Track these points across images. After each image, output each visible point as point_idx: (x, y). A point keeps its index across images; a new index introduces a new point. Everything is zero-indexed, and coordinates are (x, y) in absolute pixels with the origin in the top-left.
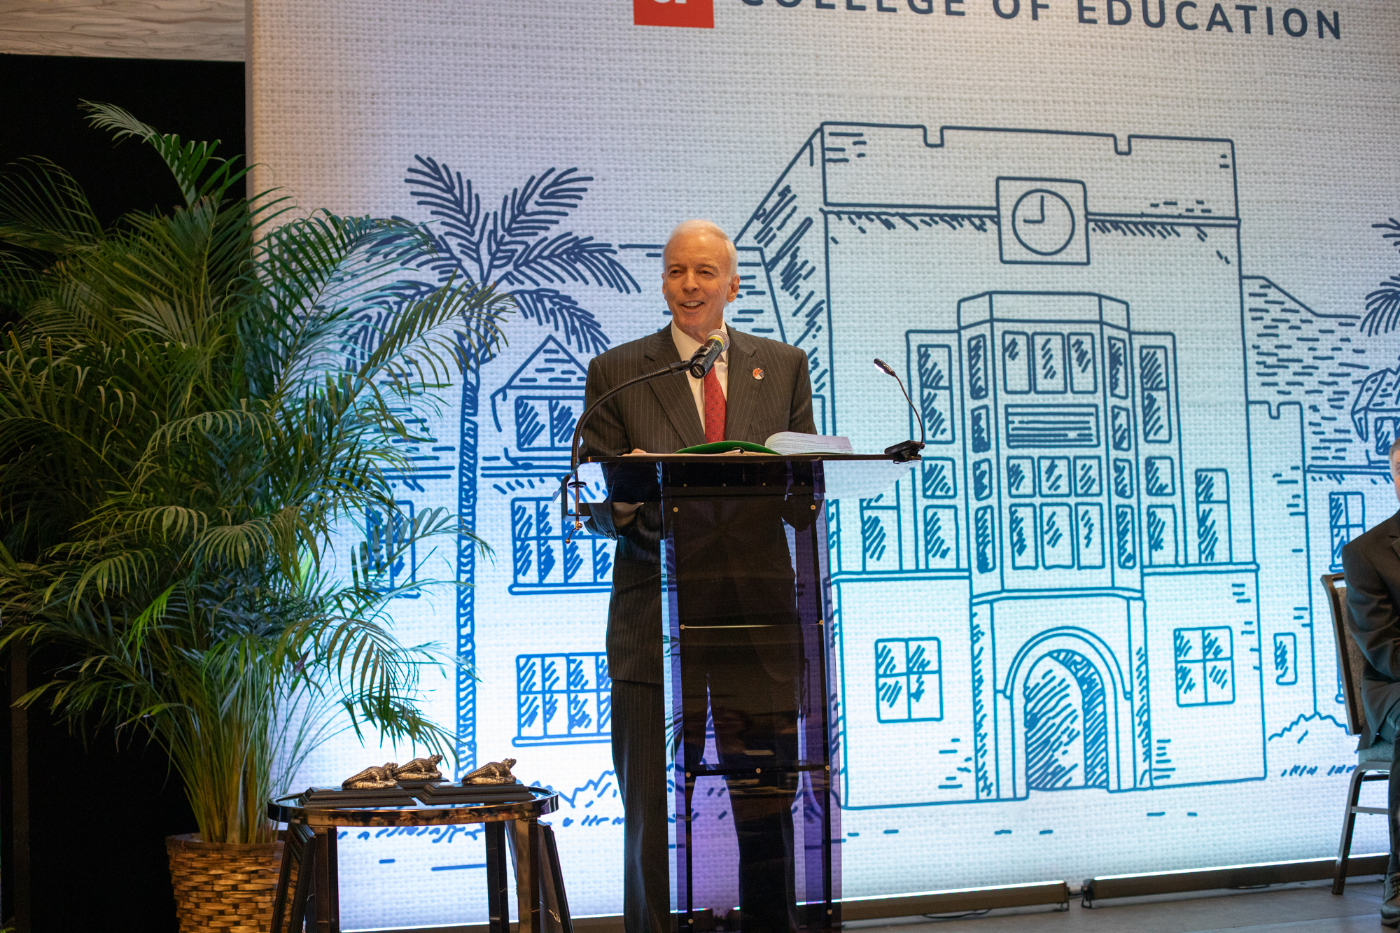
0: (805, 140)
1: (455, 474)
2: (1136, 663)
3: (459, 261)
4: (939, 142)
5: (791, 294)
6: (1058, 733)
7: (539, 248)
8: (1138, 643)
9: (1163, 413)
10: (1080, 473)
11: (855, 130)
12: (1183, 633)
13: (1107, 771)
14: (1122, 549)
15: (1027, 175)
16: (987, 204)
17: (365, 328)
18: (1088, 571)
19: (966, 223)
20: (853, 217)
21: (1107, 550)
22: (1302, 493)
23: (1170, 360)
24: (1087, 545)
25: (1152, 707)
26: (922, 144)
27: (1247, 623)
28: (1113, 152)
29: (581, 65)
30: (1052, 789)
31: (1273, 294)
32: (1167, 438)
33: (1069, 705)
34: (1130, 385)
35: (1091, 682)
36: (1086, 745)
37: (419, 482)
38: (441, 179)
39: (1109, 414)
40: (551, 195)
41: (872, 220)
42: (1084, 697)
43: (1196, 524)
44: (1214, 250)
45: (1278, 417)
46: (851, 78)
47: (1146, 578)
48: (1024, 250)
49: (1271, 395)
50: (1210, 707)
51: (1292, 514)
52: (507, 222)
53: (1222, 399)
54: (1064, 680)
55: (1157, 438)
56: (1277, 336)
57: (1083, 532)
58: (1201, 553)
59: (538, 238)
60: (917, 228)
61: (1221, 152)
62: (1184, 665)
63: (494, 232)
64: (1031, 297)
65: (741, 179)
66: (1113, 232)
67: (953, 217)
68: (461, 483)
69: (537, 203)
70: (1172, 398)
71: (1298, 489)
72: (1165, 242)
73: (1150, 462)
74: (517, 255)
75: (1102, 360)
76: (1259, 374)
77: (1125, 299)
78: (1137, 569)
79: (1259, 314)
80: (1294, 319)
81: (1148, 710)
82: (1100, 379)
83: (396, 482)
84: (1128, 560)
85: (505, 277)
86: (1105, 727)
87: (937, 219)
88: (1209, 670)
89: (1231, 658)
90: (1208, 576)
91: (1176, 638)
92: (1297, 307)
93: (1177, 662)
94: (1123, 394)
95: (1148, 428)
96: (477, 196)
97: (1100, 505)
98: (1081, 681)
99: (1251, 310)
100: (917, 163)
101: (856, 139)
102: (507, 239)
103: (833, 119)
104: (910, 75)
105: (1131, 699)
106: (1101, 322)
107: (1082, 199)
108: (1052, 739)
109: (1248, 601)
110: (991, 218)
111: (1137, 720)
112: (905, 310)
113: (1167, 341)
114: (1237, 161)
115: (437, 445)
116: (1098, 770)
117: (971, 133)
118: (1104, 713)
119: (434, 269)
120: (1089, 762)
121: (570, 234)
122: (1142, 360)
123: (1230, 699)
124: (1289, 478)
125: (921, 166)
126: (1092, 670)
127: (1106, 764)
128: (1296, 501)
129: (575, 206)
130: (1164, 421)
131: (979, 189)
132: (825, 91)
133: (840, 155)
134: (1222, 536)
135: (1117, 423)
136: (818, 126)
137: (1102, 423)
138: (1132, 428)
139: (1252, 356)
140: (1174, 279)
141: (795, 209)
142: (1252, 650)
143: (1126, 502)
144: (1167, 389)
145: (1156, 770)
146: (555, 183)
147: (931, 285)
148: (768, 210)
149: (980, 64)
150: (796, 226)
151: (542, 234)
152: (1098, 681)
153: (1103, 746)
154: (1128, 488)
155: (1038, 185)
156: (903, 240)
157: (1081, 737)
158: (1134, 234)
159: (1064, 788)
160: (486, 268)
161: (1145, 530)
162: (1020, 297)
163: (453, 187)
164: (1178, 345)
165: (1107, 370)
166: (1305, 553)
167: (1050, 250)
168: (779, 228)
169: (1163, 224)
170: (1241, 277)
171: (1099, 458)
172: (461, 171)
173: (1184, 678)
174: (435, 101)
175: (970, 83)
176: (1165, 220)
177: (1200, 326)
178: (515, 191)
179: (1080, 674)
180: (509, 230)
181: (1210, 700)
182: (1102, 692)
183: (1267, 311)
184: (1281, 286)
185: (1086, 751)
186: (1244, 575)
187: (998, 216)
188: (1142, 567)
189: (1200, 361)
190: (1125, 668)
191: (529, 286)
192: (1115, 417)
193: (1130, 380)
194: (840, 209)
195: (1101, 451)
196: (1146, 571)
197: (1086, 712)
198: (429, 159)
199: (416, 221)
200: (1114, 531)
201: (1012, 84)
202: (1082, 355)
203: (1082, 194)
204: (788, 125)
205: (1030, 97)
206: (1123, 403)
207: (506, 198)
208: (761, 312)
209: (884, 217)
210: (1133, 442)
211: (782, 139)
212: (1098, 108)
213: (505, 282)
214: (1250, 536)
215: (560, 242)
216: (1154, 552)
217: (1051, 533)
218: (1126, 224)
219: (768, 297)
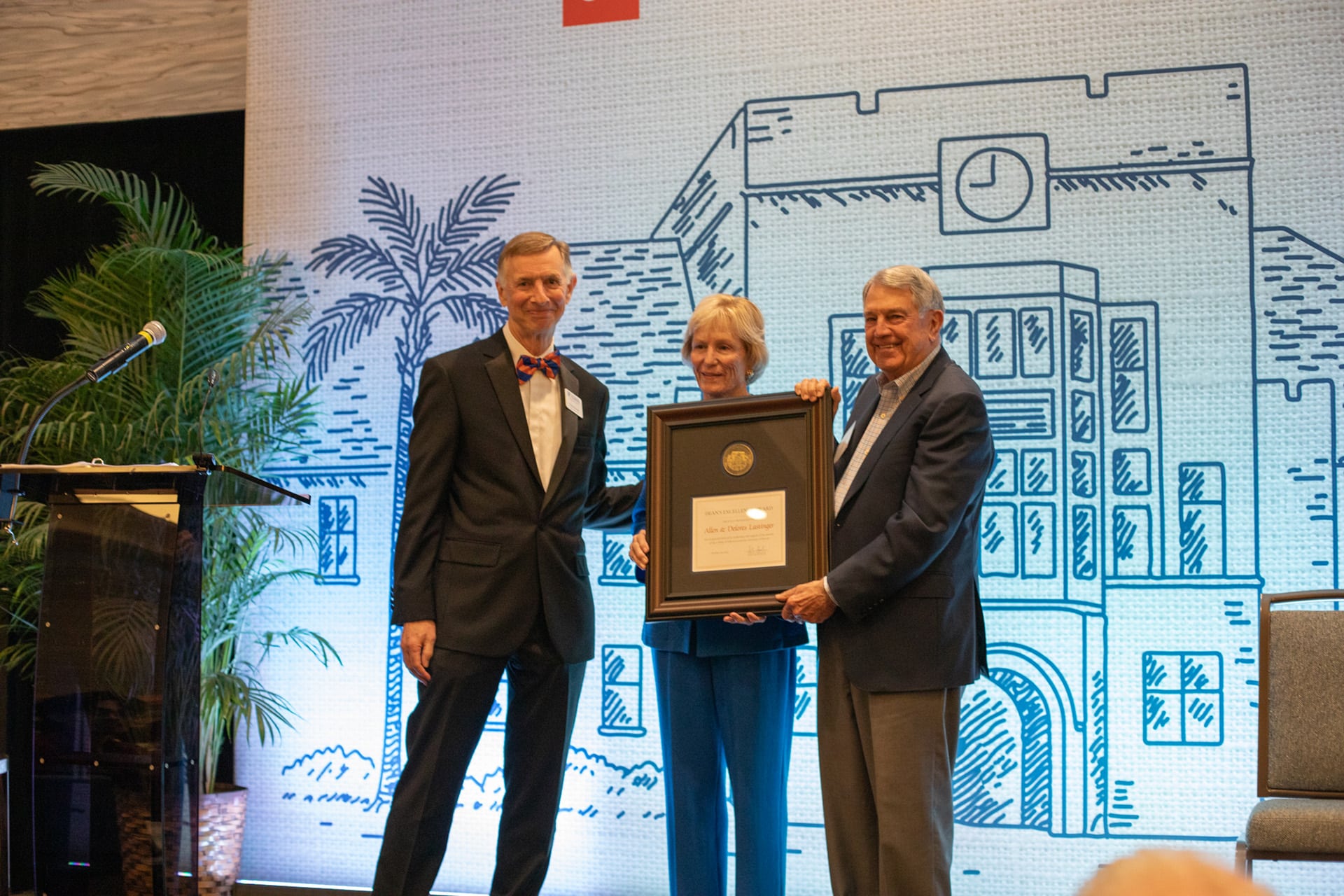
0: (727, 122)
1: (391, 471)
2: (1091, 689)
3: (401, 271)
4: (873, 108)
5: (708, 284)
6: (991, 763)
7: (470, 255)
8: (1095, 665)
9: (1138, 398)
10: (1028, 469)
11: (781, 105)
12: (1154, 657)
13: (1049, 811)
14: (1078, 556)
15: (976, 133)
16: (926, 170)
17: (323, 338)
18: (1035, 580)
19: (902, 193)
20: (776, 198)
21: (1060, 557)
22: (1329, 492)
23: (1151, 335)
24: (1035, 552)
25: (1110, 742)
26: (855, 112)
27: (1242, 650)
28: (1084, 96)
29: (513, 74)
30: (981, 825)
31: (1296, 247)
32: (1143, 426)
33: (1006, 732)
34: (1096, 365)
35: (1033, 708)
36: (1024, 778)
37: (362, 478)
38: (389, 197)
39: (1069, 399)
40: (483, 203)
41: (795, 200)
42: (1024, 724)
43: (1178, 528)
44: (1216, 199)
45: (1298, 399)
46: (779, 51)
47: (1108, 591)
48: (969, 218)
49: (1291, 373)
50: (1188, 748)
51: (1313, 518)
52: (443, 231)
53: (1219, 378)
54: (999, 703)
55: (1130, 426)
56: (1301, 298)
57: (1030, 535)
58: (1183, 563)
59: (469, 245)
60: (844, 204)
61: (1230, 80)
62: (1156, 695)
63: (431, 242)
64: (976, 271)
65: (661, 169)
66: (1081, 188)
67: (886, 189)
68: (397, 480)
69: (470, 212)
70: (1152, 379)
71: (1325, 487)
72: (1150, 195)
73: (1119, 455)
74: (451, 262)
75: (1062, 337)
76: (1272, 347)
77: (1093, 265)
78: (1098, 580)
79: (1275, 273)
80: (1327, 276)
81: (1105, 746)
82: (1058, 360)
83: (343, 478)
84: (1085, 569)
85: (439, 284)
86: (1049, 760)
87: (868, 192)
88: (1188, 704)
89: (1220, 691)
90: (1192, 591)
91: (1145, 663)
92: (1332, 261)
93: (1145, 691)
94: (1087, 376)
95: (1118, 415)
96: (418, 210)
97: (1053, 505)
98: (1020, 706)
99: (1264, 269)
100: (848, 134)
101: (782, 115)
102: (443, 248)
103: (757, 97)
104: (843, 39)
105: (1084, 731)
106: (1062, 294)
107: (1043, 154)
108: (983, 769)
109: (1247, 622)
110: (931, 185)
111: (1090, 755)
112: (829, 293)
113: (1148, 313)
114: (1251, 88)
115: (377, 444)
116: (1039, 809)
117: (911, 93)
118: (1049, 744)
119: (380, 280)
120: (1027, 799)
121: (497, 238)
122: (1113, 335)
123: (1217, 739)
124: (1311, 474)
125: (852, 136)
126: (1035, 694)
127: (1049, 803)
128: (1320, 502)
129: (503, 211)
130: (1139, 406)
131: (918, 155)
132: (750, 68)
133: (764, 134)
134: (1214, 544)
135: (1078, 410)
136: (741, 105)
137: (1059, 411)
138: (1097, 415)
139: (1264, 325)
140: (1159, 238)
141: (715, 194)
142: (1249, 682)
143: (1086, 501)
144: (1145, 368)
145: (1113, 816)
146: (486, 191)
147: (859, 264)
148: (687, 199)
149: (924, 16)
150: (716, 212)
151: (473, 240)
152: (1042, 706)
153: (1046, 782)
154: (1089, 486)
155: (989, 143)
156: (829, 218)
157: (1018, 770)
158: (1108, 189)
159: (995, 824)
160: (423, 276)
161: (1109, 535)
162: (962, 271)
163: (398, 203)
164: (1161, 315)
165: (1068, 349)
166: (1331, 566)
167: (1001, 216)
168: (697, 217)
169: (1146, 175)
170: (1252, 229)
171: (1053, 451)
172: (405, 187)
173: (1154, 710)
174: (386, 124)
175: (912, 39)
176: (1150, 169)
177: (1193, 292)
178: (451, 201)
179: (1020, 697)
180: (444, 240)
181: (1188, 739)
182: (1047, 720)
183: (1288, 269)
184: (1309, 237)
185: (1024, 786)
186: (1243, 591)
187: (940, 183)
188: (1104, 577)
189: (1191, 334)
190: (1077, 694)
191: (460, 291)
192: (1075, 403)
193: (1096, 360)
194: (762, 191)
195: (1056, 443)
196: (1109, 582)
197: (1026, 741)
198: (380, 179)
199: (367, 238)
200: (1070, 535)
201: (962, 33)
202: (1037, 333)
203: (1043, 148)
204: (711, 108)
205: (982, 45)
206: (1086, 387)
207: (443, 209)
208: (676, 304)
209: (808, 195)
210: (1098, 432)
211: (704, 124)
212: (1067, 47)
213: (439, 289)
214: (1253, 545)
215: (489, 247)
216: (1120, 561)
217: (990, 537)
218: (1098, 178)
219: (684, 288)
